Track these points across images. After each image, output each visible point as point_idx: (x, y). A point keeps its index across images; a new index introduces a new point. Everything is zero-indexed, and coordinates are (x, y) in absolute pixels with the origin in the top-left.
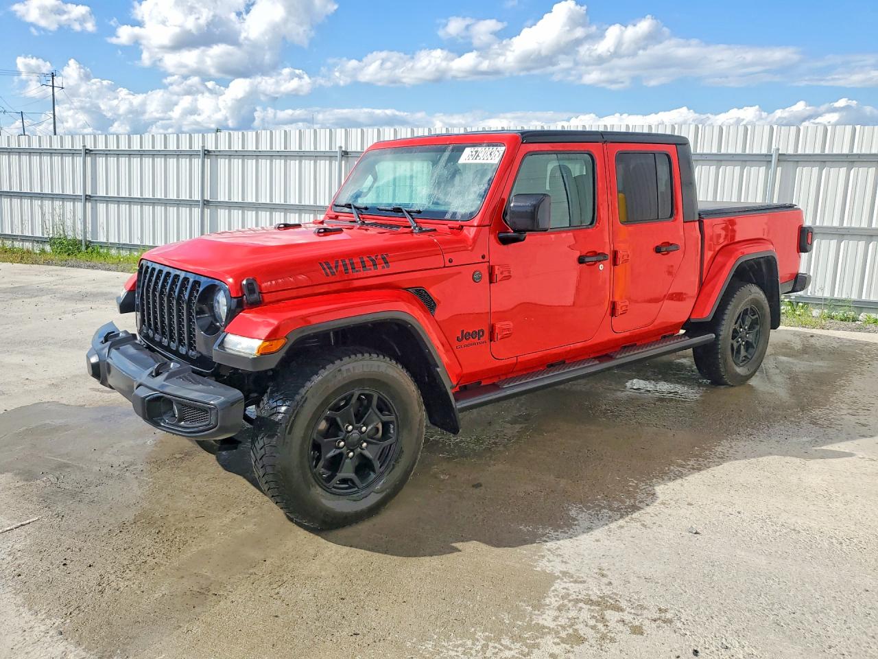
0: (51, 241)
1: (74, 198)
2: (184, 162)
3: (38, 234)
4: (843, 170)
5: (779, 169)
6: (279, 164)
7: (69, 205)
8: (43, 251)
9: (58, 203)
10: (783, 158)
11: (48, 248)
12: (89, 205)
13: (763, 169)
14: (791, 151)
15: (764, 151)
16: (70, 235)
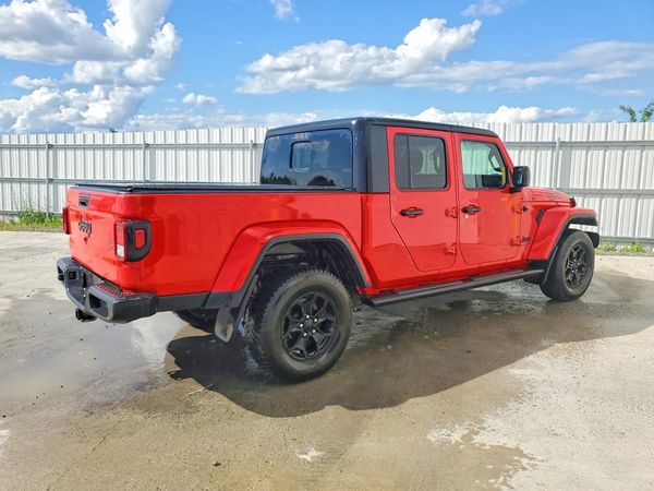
0: (19, 214)
1: (39, 181)
2: (129, 153)
3: (8, 209)
4: (602, 152)
5: (561, 152)
6: (203, 153)
7: (34, 187)
8: (12, 222)
9: (24, 186)
10: (563, 144)
11: (17, 219)
12: (51, 186)
13: (550, 152)
14: (567, 140)
15: (550, 140)
16: (36, 209)
